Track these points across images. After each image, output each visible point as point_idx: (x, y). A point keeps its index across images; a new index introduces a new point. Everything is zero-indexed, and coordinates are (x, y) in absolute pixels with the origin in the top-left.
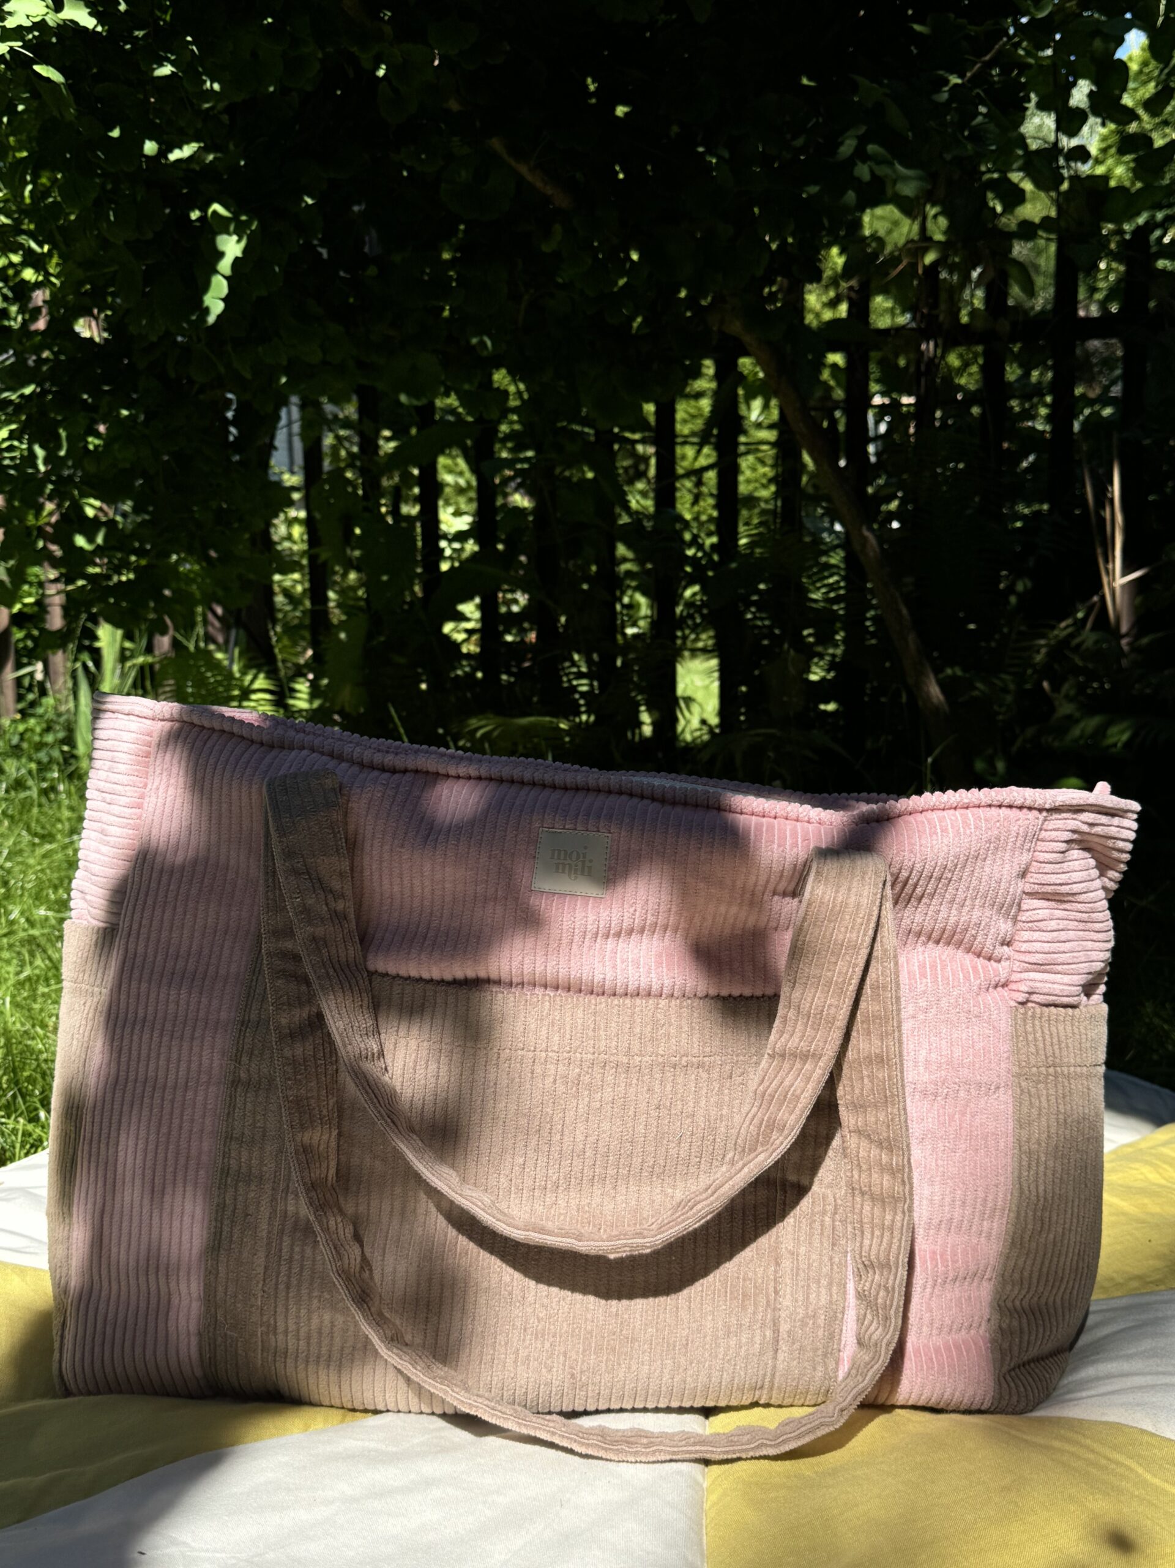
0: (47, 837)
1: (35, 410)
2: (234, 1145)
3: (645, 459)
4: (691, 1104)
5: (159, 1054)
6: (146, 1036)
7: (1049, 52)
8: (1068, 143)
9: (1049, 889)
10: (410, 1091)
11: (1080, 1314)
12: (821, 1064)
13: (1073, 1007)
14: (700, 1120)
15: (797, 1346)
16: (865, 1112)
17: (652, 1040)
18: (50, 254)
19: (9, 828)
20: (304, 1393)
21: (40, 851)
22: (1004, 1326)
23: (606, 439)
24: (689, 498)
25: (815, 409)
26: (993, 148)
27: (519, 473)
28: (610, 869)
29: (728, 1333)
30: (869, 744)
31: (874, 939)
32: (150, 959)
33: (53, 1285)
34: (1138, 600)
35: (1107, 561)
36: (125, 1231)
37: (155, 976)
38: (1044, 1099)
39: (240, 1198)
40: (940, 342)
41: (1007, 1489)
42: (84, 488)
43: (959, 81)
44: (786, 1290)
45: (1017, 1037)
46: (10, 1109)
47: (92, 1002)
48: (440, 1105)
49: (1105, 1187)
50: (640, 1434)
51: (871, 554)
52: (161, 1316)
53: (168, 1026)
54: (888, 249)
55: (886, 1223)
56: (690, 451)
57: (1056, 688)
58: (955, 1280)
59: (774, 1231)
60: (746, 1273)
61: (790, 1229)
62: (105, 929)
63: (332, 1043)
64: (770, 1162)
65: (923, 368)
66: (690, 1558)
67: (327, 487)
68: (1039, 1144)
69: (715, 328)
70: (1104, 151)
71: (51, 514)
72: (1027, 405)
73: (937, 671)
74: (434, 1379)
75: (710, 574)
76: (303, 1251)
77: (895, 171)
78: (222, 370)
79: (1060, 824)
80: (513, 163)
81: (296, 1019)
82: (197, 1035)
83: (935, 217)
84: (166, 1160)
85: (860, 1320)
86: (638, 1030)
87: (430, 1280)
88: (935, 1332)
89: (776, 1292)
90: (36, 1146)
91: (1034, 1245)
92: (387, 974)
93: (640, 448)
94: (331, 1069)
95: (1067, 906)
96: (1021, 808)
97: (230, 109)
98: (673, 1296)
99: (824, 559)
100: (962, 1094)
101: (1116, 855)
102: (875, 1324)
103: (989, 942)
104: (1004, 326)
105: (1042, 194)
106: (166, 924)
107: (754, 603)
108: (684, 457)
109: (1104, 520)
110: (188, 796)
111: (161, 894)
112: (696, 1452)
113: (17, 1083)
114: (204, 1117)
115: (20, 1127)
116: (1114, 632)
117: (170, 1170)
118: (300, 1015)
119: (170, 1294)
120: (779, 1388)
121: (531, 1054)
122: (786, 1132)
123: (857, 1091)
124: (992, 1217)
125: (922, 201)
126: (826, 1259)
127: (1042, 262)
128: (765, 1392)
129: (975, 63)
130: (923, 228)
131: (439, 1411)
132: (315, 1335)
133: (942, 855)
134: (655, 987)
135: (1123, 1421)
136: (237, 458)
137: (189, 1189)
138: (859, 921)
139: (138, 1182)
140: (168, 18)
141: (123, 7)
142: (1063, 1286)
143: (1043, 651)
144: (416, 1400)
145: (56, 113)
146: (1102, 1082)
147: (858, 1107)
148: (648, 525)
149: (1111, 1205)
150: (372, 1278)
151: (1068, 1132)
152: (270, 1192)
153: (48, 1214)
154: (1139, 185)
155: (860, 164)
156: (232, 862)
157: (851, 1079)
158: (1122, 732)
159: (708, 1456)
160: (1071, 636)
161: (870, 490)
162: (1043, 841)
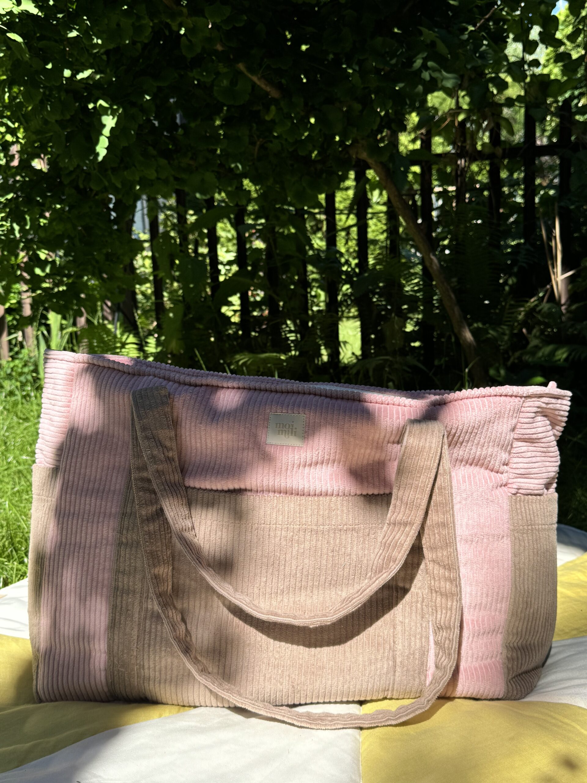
0: (26, 420)
1: (13, 206)
2: (120, 576)
3: (321, 221)
4: (349, 549)
5: (81, 531)
6: (75, 522)
7: (518, 13)
8: (529, 58)
9: (527, 436)
10: (208, 546)
11: (547, 649)
12: (413, 528)
13: (540, 495)
14: (354, 557)
15: (405, 669)
16: (437, 551)
17: (329, 517)
18: (19, 128)
19: (7, 416)
20: (159, 698)
21: (22, 427)
22: (509, 656)
23: (300, 213)
24: (343, 241)
25: (406, 195)
26: (491, 62)
27: (258, 231)
28: (306, 432)
29: (370, 664)
30: (436, 363)
31: (439, 464)
32: (76, 483)
33: (32, 647)
34: (570, 287)
35: (553, 268)
36: (67, 619)
37: (79, 492)
38: (526, 542)
39: (124, 602)
40: (467, 159)
41: (512, 739)
42: (40, 245)
43: (473, 29)
44: (399, 641)
45: (512, 511)
46: (9, 557)
47: (47, 505)
48: (223, 552)
49: (558, 584)
50: (328, 715)
51: (435, 268)
52: (86, 661)
53: (86, 516)
54: (440, 113)
55: (449, 606)
56: (344, 217)
57: (529, 331)
58: (484, 634)
59: (392, 612)
60: (379, 633)
61: (400, 610)
62: (53, 468)
63: (168, 523)
64: (389, 577)
65: (459, 172)
66: (354, 777)
67: (161, 240)
68: (525, 564)
69: (354, 157)
70: (548, 61)
71: (23, 257)
72: (512, 190)
73: (470, 325)
74: (223, 690)
75: (355, 279)
76: (156, 627)
77: (442, 75)
78: (107, 184)
79: (531, 404)
80: (250, 76)
81: (150, 511)
82: (100, 520)
83: (463, 97)
84: (86, 583)
85: (437, 655)
86: (321, 513)
87: (220, 640)
88: (474, 660)
89: (394, 642)
90: (23, 575)
91: (523, 615)
92: (195, 488)
93: (318, 216)
94: (168, 536)
95: (536, 445)
96: (511, 396)
97: (107, 53)
98: (342, 645)
99: (412, 271)
100: (485, 540)
101: (560, 418)
102: (444, 658)
103: (497, 464)
104: (499, 151)
105: (517, 84)
106: (84, 465)
107: (377, 293)
108: (340, 220)
109: (551, 247)
110: (93, 400)
111: (81, 450)
112: (356, 724)
113: (13, 544)
114: (105, 561)
115: (15, 567)
116: (558, 304)
117: (89, 588)
118: (152, 509)
119: (90, 650)
120: (397, 690)
121: (268, 526)
122: (397, 562)
123: (432, 541)
124: (501, 602)
125: (456, 89)
126: (419, 625)
127: (518, 117)
128: (390, 692)
129: (481, 19)
130: (457, 102)
131: (226, 706)
132: (164, 669)
133: (472, 421)
134: (330, 491)
135: (569, 702)
136: (116, 227)
137: (99, 597)
138: (431, 455)
139: (73, 594)
140: (74, 7)
141: (51, 3)
142: (538, 635)
143: (523, 314)
144: (215, 700)
145: (19, 57)
146: (556, 532)
147: (433, 548)
148: (322, 255)
149: (562, 593)
150: (191, 640)
151: (539, 558)
152: (139, 598)
153: (29, 612)
154: (565, 78)
155: (424, 72)
156: (116, 433)
157: (429, 535)
158: (563, 353)
159: (362, 726)
160: (536, 306)
161: (434, 234)
162: (523, 412)
